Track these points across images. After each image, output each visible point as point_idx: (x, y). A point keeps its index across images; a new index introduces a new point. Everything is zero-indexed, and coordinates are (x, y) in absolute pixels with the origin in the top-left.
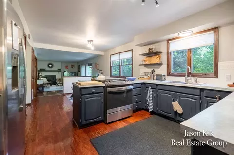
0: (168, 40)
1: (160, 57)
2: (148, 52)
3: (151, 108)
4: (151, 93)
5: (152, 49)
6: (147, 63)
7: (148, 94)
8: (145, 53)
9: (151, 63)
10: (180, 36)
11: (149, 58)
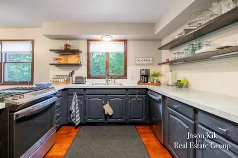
0: (89, 41)
1: (79, 57)
2: (63, 49)
3: (77, 121)
4: (77, 101)
5: (69, 45)
6: (62, 62)
7: (73, 103)
8: (60, 49)
9: (68, 63)
10: (103, 39)
11: (65, 57)
